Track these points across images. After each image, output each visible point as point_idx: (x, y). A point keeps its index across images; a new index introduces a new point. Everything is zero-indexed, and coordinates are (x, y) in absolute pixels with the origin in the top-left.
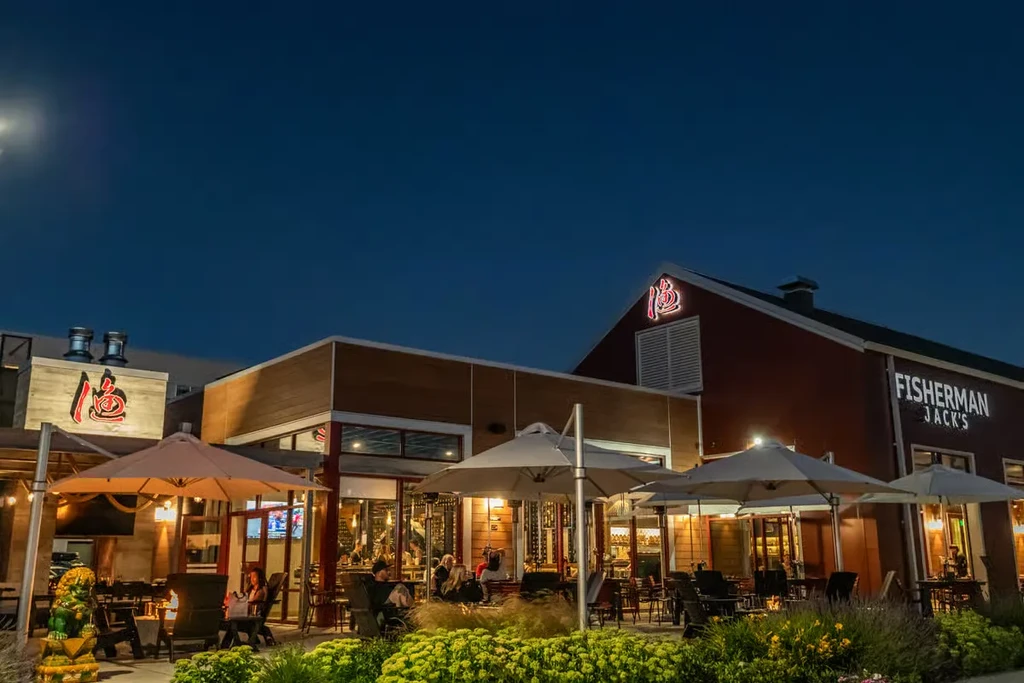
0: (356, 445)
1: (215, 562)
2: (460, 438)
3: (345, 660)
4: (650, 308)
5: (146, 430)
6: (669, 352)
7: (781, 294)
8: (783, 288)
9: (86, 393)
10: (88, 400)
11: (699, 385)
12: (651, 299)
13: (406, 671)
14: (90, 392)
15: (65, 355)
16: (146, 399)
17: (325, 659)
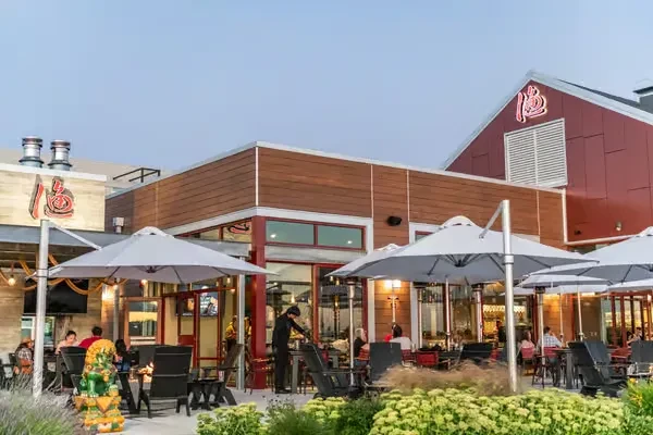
0: (273, 236)
1: (153, 335)
2: (363, 229)
3: (335, 415)
4: (518, 112)
5: (91, 224)
6: (536, 151)
7: (637, 98)
8: (638, 92)
9: (41, 192)
10: (43, 200)
11: (563, 181)
12: (519, 103)
13: (398, 423)
14: (44, 192)
15: (21, 161)
16: (90, 197)
17: (318, 413)
